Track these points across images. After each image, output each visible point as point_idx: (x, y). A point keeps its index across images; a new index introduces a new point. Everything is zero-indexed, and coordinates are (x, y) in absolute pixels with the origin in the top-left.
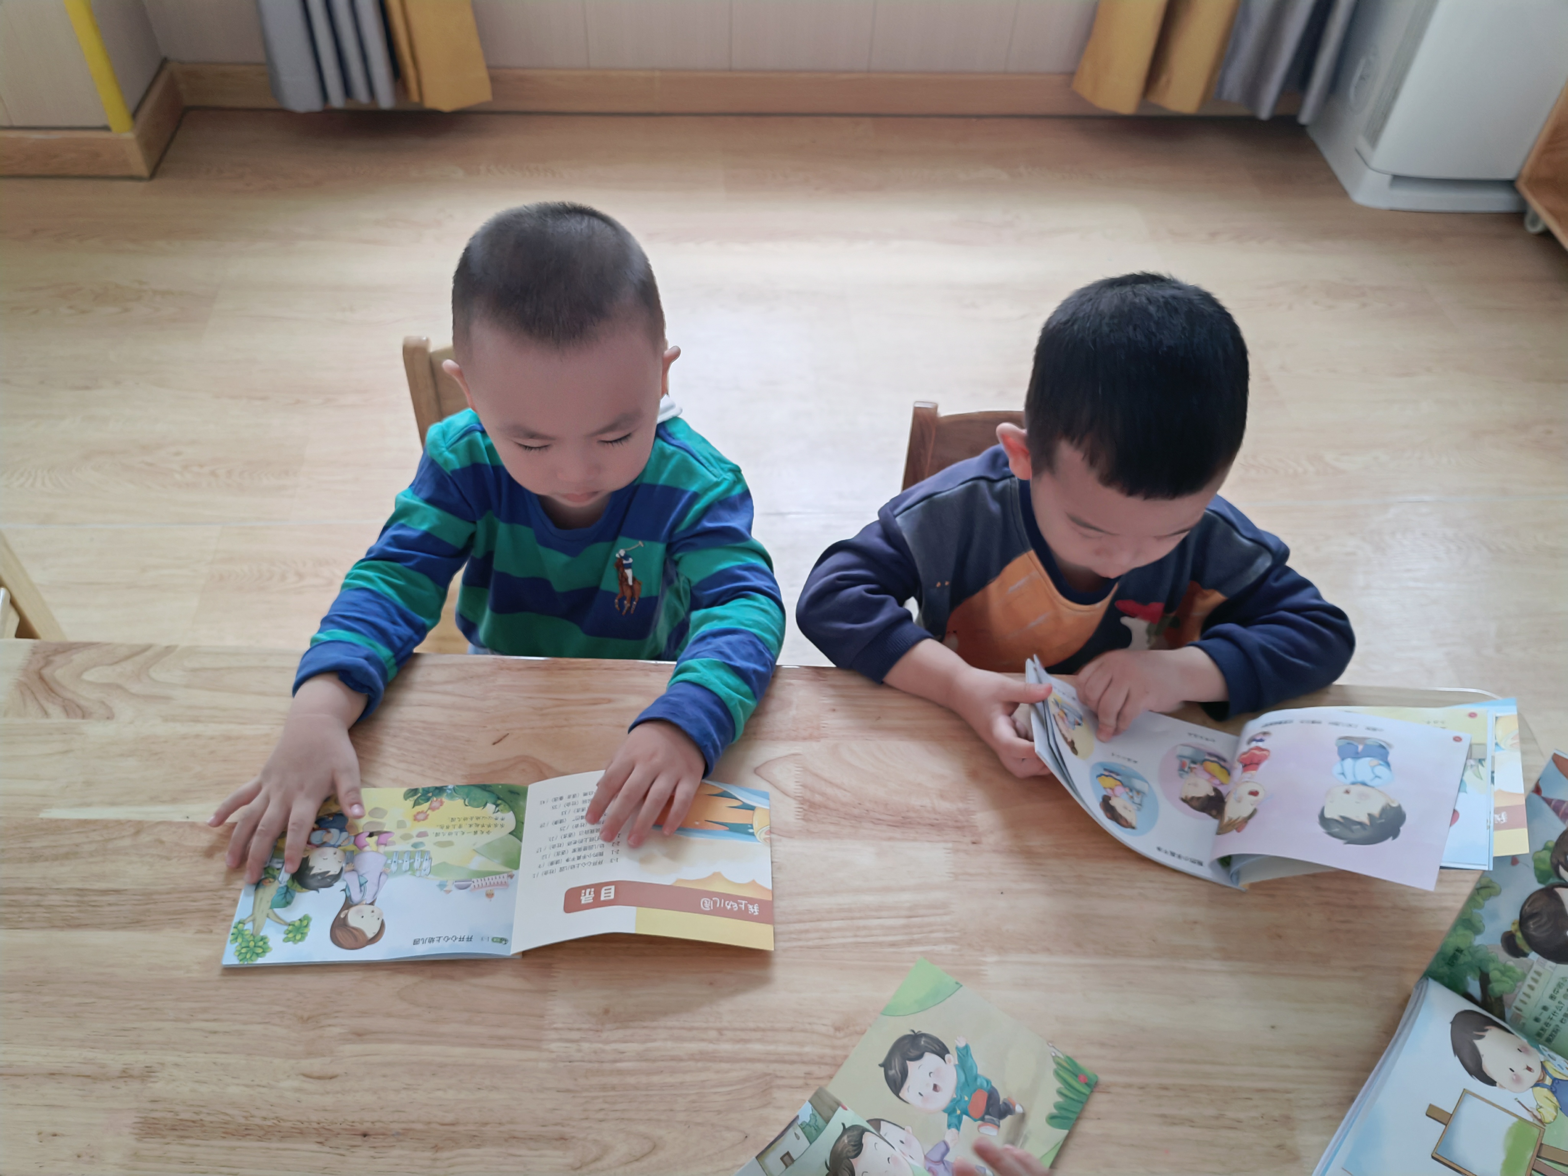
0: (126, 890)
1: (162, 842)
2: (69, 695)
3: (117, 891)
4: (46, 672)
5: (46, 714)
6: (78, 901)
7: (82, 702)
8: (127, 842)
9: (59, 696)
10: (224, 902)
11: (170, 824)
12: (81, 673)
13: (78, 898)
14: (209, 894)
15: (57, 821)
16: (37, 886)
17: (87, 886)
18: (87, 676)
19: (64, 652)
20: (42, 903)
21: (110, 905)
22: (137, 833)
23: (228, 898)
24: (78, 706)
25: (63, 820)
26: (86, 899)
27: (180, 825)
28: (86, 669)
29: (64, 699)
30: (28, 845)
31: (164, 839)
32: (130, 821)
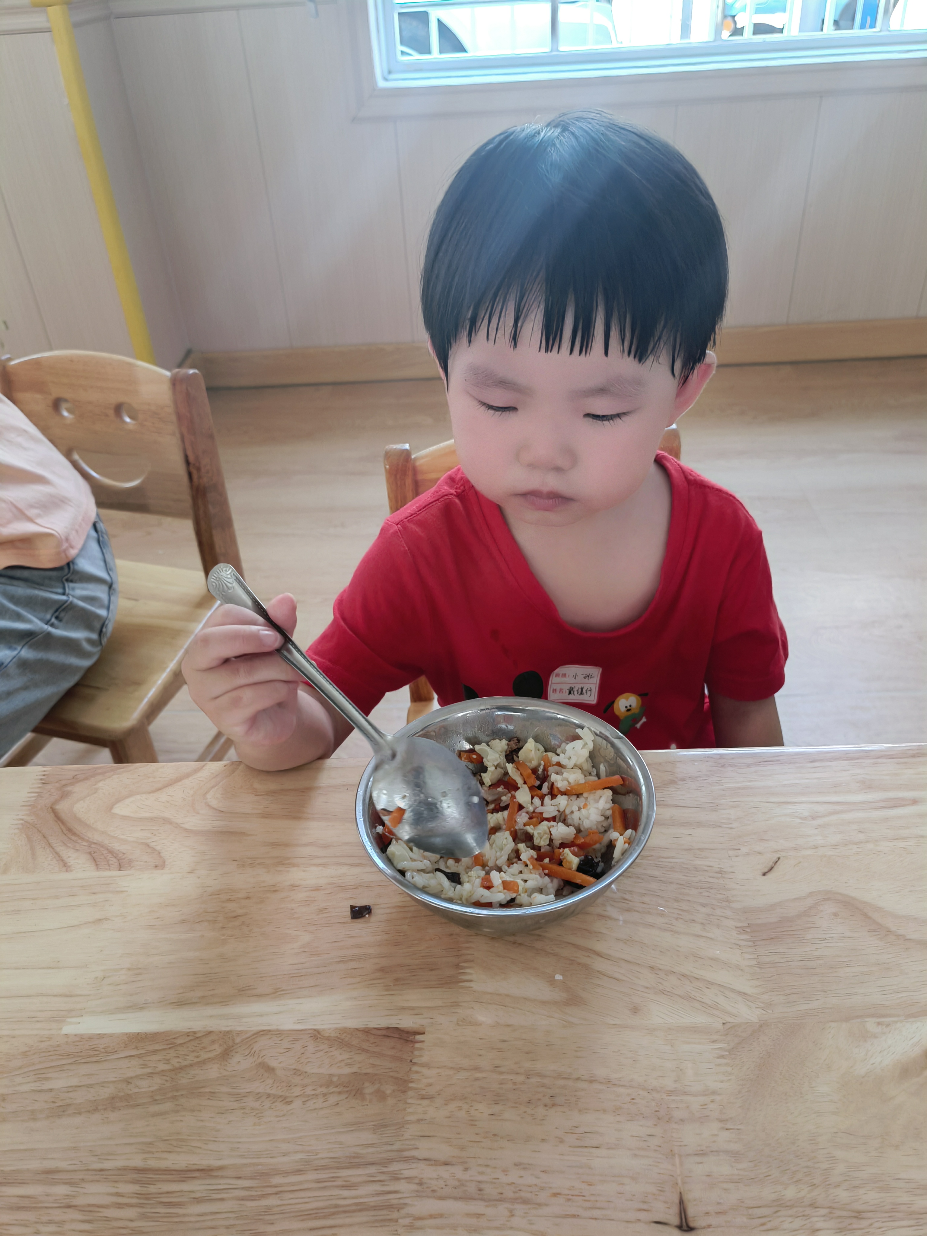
0: (221, 1168)
1: (270, 1070)
2: (96, 837)
3: (206, 1172)
4: (62, 807)
5: (65, 866)
6: (139, 1195)
7: (116, 846)
8: (213, 1071)
9: (83, 839)
10: (402, 1186)
11: (279, 1033)
12: (111, 808)
13: (135, 1188)
14: (372, 1170)
15: (91, 1038)
16: (63, 1165)
17: (153, 1163)
18: (120, 810)
19: (86, 779)
20: (75, 1202)
21: (198, 1201)
22: (226, 1054)
23: (409, 1179)
24: (111, 852)
25: (101, 1036)
26: (152, 1189)
27: (295, 1035)
28: (118, 801)
29: (91, 843)
30: (48, 1085)
31: (273, 1063)
32: (211, 1032)
